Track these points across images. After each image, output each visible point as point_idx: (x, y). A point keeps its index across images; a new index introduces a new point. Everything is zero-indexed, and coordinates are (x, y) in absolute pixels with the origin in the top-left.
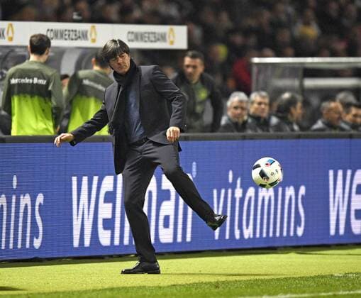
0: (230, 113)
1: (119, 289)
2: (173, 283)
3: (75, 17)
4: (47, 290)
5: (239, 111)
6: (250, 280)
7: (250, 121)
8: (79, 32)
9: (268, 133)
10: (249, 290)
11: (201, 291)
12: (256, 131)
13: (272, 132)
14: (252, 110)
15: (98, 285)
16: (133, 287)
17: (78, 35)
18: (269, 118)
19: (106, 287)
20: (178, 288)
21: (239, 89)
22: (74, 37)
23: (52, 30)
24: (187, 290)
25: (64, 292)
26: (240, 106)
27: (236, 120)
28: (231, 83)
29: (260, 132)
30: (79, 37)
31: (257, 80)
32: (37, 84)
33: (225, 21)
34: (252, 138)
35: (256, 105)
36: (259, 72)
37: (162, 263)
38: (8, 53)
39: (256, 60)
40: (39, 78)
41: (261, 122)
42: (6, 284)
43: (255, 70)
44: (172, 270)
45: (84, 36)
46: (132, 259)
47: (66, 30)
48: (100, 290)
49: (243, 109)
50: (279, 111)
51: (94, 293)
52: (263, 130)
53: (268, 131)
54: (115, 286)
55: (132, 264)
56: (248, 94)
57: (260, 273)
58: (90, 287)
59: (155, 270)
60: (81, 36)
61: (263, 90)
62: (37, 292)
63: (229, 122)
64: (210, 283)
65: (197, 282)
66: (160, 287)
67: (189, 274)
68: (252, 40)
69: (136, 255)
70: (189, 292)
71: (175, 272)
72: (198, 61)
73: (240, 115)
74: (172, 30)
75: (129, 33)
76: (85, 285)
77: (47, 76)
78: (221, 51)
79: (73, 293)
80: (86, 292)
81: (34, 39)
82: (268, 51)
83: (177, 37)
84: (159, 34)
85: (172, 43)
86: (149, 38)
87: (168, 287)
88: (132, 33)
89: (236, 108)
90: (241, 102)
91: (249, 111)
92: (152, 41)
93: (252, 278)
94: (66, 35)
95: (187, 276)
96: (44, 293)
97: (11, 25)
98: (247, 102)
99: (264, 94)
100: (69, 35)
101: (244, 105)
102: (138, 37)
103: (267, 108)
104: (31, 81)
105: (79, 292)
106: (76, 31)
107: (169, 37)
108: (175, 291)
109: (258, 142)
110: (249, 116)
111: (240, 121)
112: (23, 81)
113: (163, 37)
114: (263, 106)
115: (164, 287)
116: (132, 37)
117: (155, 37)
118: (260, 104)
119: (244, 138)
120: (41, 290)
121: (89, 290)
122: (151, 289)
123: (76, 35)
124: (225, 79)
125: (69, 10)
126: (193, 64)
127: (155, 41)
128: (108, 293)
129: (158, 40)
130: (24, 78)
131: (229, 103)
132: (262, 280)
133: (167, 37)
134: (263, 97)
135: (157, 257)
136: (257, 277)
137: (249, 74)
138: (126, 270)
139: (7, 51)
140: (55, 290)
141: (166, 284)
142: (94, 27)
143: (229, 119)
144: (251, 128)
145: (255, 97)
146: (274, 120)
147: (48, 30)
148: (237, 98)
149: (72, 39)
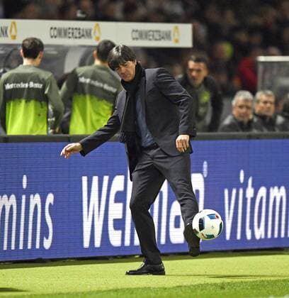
0: (235, 112)
1: (123, 290)
2: (178, 284)
3: (79, 15)
4: (50, 291)
5: (244, 110)
6: (256, 281)
7: (255, 120)
8: (83, 30)
9: (274, 133)
10: (255, 291)
11: (206, 292)
12: (262, 130)
13: (277, 131)
14: (257, 110)
15: (101, 286)
16: (138, 289)
17: (82, 33)
18: (276, 117)
19: (111, 288)
20: (183, 289)
21: (245, 88)
22: (78, 35)
23: (55, 28)
24: (192, 291)
25: (68, 294)
26: (245, 105)
27: (241, 119)
28: (236, 82)
29: (266, 131)
30: (83, 36)
31: (263, 78)
32: (33, 88)
33: (230, 19)
34: (258, 137)
35: (261, 104)
36: (265, 71)
37: (167, 264)
38: (11, 52)
39: (262, 59)
40: (35, 82)
41: (266, 121)
42: (10, 285)
43: (260, 68)
44: (177, 271)
45: (88, 34)
46: (136, 260)
47: (69, 29)
48: (105, 291)
49: (248, 108)
50: (284, 110)
51: (99, 294)
52: (269, 130)
53: (274, 130)
54: (119, 288)
55: (138, 265)
56: (254, 93)
57: (265, 274)
58: (95, 288)
59: (160, 271)
60: (85, 33)
61: (269, 88)
62: (40, 293)
63: (234, 121)
64: (215, 284)
65: (203, 283)
66: (166, 289)
67: (194, 275)
68: (257, 39)
69: (141, 256)
70: (194, 294)
71: (180, 273)
72: (202, 65)
73: (246, 114)
74: (176, 28)
75: (133, 31)
76: (89, 287)
77: (43, 79)
78: (226, 49)
79: (77, 294)
80: (90, 293)
81: (27, 42)
82: (274, 50)
83: (181, 35)
84: (163, 32)
85: (177, 41)
86: (153, 36)
87: (173, 288)
88: (137, 31)
89: (241, 107)
90: (246, 100)
91: (254, 110)
92: (156, 40)
93: (258, 279)
94: (69, 33)
95: (192, 277)
96: (48, 295)
97: (14, 23)
98: (252, 101)
99: (269, 92)
100: (73, 33)
101: (249, 104)
102: (143, 35)
103: (273, 107)
104: (27, 85)
105: (83, 293)
106: (79, 29)
107: (174, 35)
108: (180, 293)
109: (263, 141)
110: (255, 114)
111: (246, 120)
112: (18, 85)
113: (167, 36)
114: (268, 105)
115: (169, 289)
116: (136, 35)
117: (160, 36)
118: (265, 102)
119: (250, 137)
120: (45, 292)
121: (93, 292)
122: (156, 290)
123: (79, 33)
124: (230, 78)
125: (73, 9)
126: (197, 68)
127: (160, 40)
128: (112, 294)
129: (163, 38)
130: (20, 83)
131: (234, 103)
132: (268, 281)
133: (172, 36)
134: (269, 96)
135: (162, 258)
136: (263, 279)
137: (255, 73)
138: (130, 271)
139: (11, 49)
140: (59, 291)
141: (171, 286)
142: (98, 25)
143: (235, 119)
144: (257, 128)
145: (261, 95)
146: (280, 120)
147: (52, 28)
148: (242, 96)
149: (76, 38)
